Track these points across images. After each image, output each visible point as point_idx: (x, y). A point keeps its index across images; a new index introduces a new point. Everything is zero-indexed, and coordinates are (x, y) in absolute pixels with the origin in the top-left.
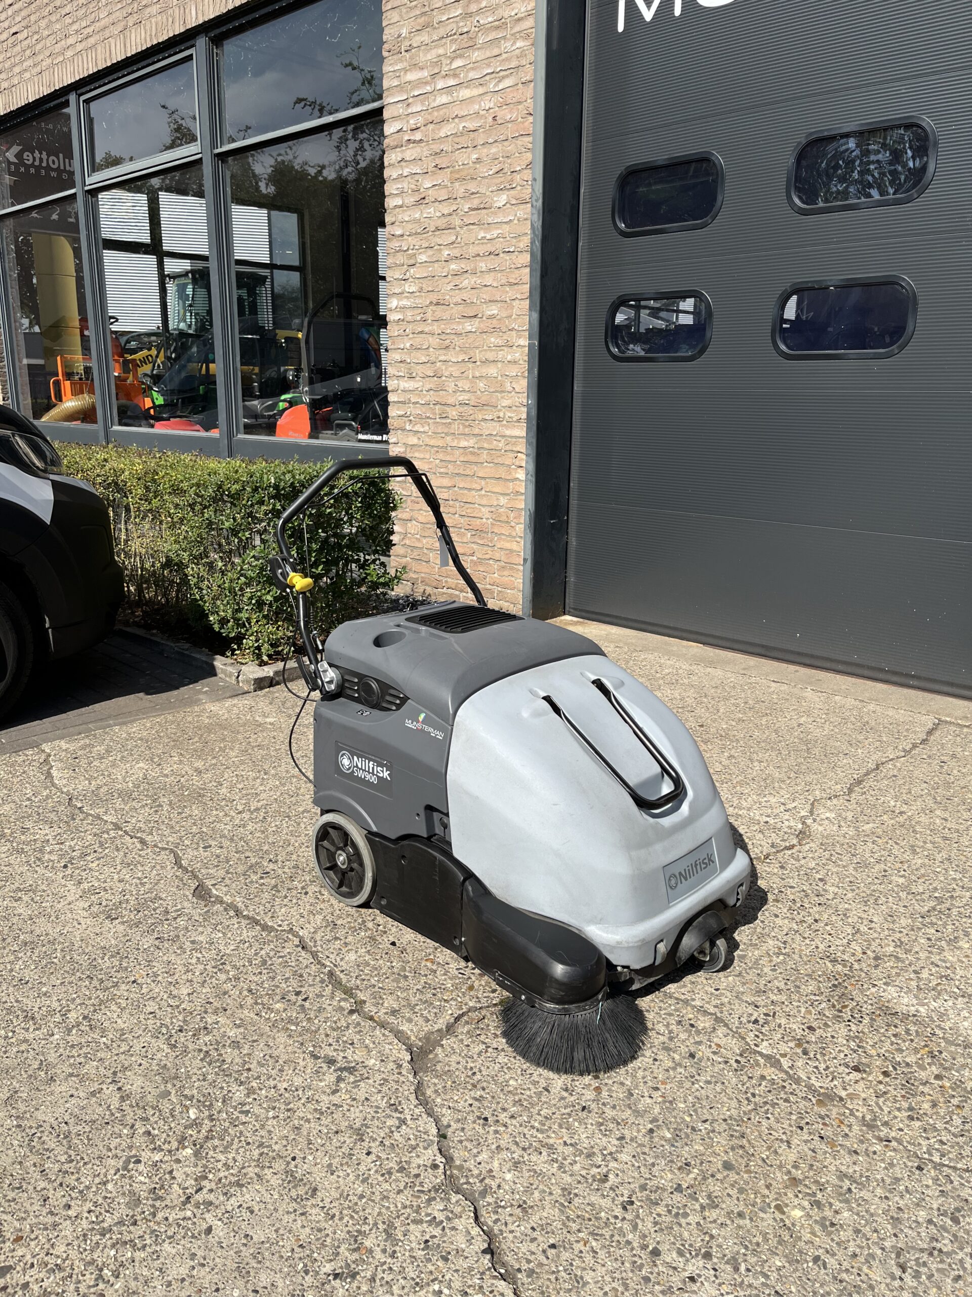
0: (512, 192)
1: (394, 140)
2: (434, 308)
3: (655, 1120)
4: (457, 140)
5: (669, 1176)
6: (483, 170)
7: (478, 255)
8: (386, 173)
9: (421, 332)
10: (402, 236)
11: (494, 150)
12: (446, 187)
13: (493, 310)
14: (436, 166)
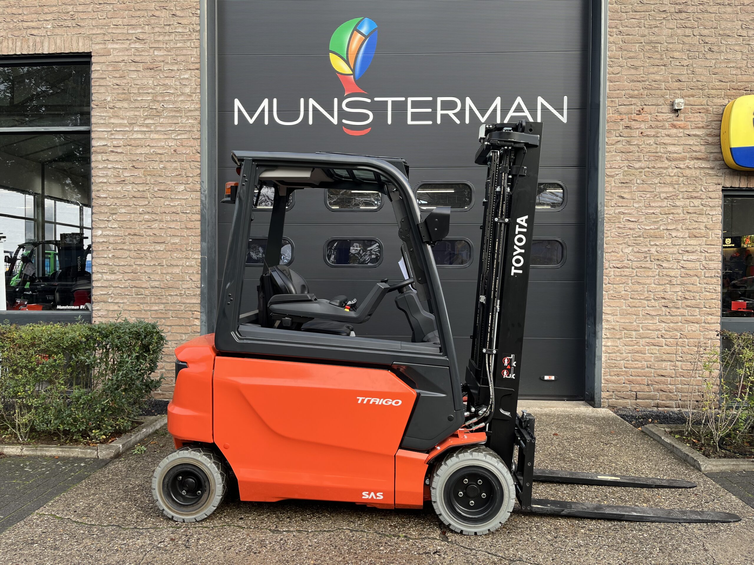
0: (187, 185)
1: (101, 149)
2: (131, 237)
4: (149, 156)
6: (168, 174)
7: (165, 213)
8: (93, 165)
9: (121, 249)
10: (106, 198)
11: (175, 165)
12: (140, 177)
13: (176, 240)
14: (133, 166)
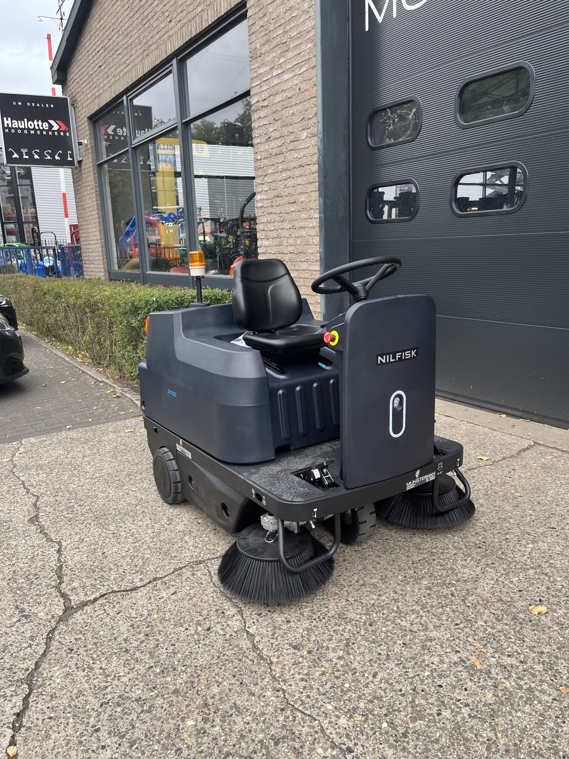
0: (309, 130)
1: (255, 107)
2: (276, 199)
3: (159, 662)
4: (283, 103)
5: (140, 692)
6: (296, 119)
7: (295, 167)
8: (253, 126)
9: (271, 213)
10: (261, 159)
11: (300, 107)
12: (279, 130)
13: (302, 198)
14: (274, 119)
